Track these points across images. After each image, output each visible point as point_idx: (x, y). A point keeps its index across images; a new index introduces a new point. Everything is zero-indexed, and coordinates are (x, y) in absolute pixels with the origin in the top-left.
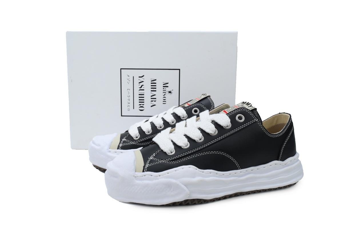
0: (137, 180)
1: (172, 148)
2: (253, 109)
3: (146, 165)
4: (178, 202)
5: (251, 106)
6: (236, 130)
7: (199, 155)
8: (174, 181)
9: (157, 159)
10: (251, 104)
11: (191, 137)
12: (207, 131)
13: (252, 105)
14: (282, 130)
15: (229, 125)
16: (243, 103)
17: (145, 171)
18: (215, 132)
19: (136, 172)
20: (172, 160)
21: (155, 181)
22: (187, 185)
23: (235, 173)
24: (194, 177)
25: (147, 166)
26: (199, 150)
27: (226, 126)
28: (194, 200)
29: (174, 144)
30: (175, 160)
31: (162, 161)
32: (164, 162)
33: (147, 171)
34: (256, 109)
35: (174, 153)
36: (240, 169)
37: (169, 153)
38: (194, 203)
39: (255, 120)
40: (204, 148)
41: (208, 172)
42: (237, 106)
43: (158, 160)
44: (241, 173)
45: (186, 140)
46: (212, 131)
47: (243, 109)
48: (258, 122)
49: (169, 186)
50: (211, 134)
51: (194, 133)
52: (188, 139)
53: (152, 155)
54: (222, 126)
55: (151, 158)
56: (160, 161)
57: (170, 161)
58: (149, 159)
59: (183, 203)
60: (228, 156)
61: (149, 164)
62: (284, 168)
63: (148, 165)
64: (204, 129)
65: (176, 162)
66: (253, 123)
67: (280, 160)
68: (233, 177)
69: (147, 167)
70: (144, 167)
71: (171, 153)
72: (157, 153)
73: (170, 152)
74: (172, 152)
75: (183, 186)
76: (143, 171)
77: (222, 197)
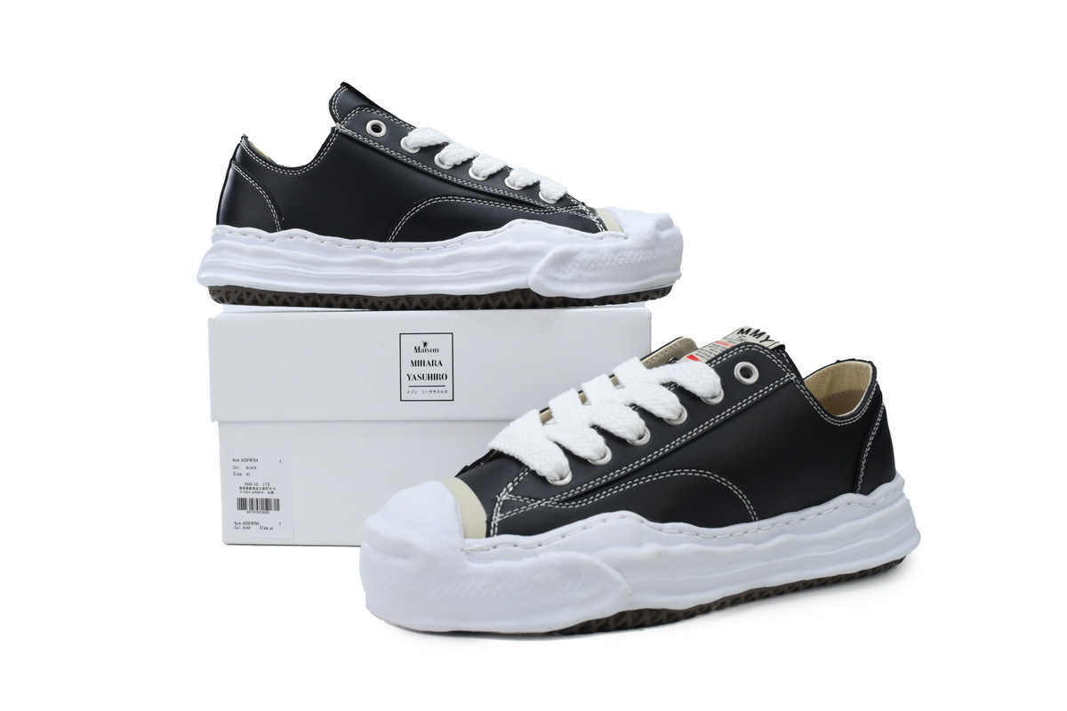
0: (471, 561)
1: (563, 465)
2: (775, 348)
3: (494, 517)
4: (598, 621)
5: (767, 339)
6: (740, 406)
7: (644, 481)
8: (584, 557)
9: (523, 498)
10: (768, 334)
11: (612, 431)
12: (659, 411)
13: (769, 337)
14: (857, 406)
15: (717, 393)
16: (742, 331)
17: (494, 533)
18: (680, 416)
19: (465, 537)
20: (569, 500)
21: (526, 562)
22: (623, 567)
23: (746, 533)
24: (639, 545)
25: (497, 518)
26: (641, 469)
27: (709, 396)
28: (640, 612)
29: (568, 453)
30: (575, 498)
31: (539, 502)
32: (546, 504)
33: (499, 533)
34: (782, 347)
35: (568, 479)
36: (755, 520)
37: (556, 480)
38: (640, 622)
39: (788, 377)
40: (654, 462)
41: (673, 528)
42: (725, 341)
43: (525, 501)
44: (760, 532)
45: (600, 441)
46: (673, 411)
47: (750, 348)
48: (797, 383)
49: (571, 572)
50: (670, 420)
51: (621, 418)
52: (604, 438)
53: (505, 489)
54: (698, 395)
55: (504, 496)
56: (532, 502)
57: (564, 502)
58: (499, 499)
59: (612, 623)
60: (723, 481)
61: (501, 512)
62: (870, 513)
63: (498, 514)
64: (648, 406)
65: (580, 504)
66: (783, 386)
67: (861, 492)
68: (739, 542)
69: (498, 522)
70: (489, 521)
71: (562, 479)
72: (518, 481)
73: (558, 478)
74: (564, 475)
75: (612, 572)
76: (488, 535)
77: (715, 603)
